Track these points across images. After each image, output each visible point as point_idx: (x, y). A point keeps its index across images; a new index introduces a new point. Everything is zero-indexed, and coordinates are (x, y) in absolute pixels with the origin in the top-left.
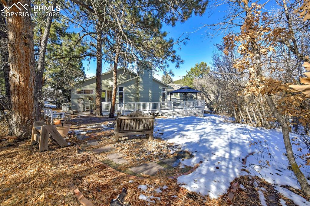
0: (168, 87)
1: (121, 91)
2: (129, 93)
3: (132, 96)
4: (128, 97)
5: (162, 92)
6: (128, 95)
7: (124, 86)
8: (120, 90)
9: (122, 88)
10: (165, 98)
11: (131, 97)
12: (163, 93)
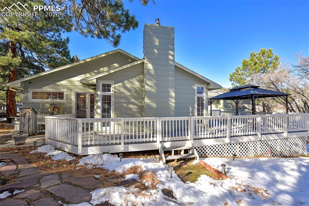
0: (208, 84)
1: (108, 93)
2: (126, 98)
3: (134, 104)
4: (125, 105)
5: (197, 95)
6: (123, 101)
7: (114, 82)
8: (104, 90)
9: (109, 86)
10: (203, 109)
11: (131, 106)
12: (198, 98)
